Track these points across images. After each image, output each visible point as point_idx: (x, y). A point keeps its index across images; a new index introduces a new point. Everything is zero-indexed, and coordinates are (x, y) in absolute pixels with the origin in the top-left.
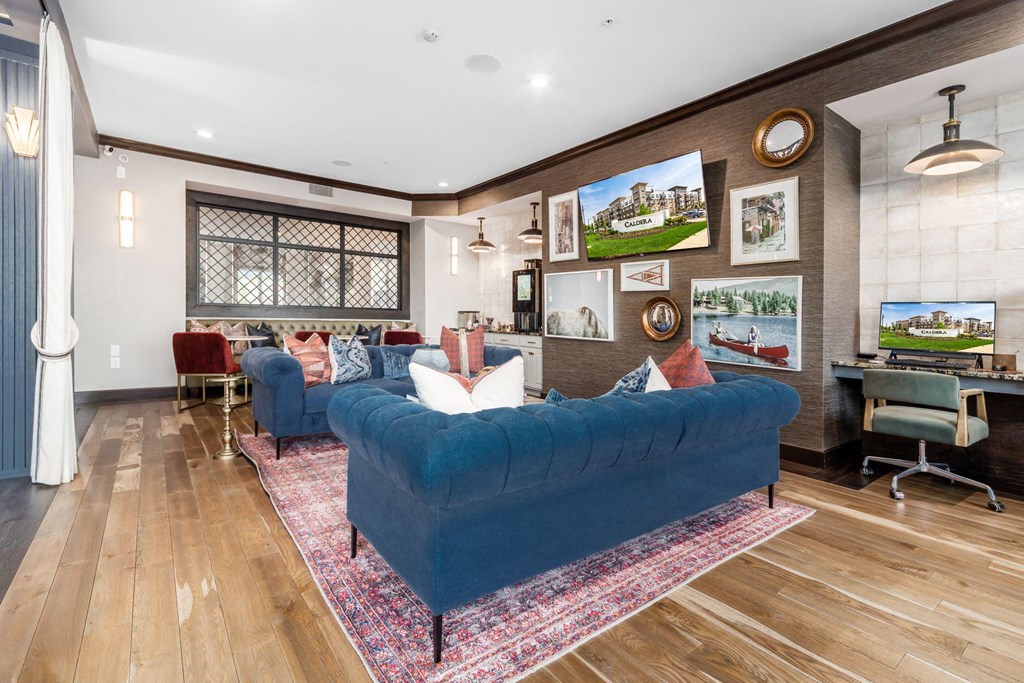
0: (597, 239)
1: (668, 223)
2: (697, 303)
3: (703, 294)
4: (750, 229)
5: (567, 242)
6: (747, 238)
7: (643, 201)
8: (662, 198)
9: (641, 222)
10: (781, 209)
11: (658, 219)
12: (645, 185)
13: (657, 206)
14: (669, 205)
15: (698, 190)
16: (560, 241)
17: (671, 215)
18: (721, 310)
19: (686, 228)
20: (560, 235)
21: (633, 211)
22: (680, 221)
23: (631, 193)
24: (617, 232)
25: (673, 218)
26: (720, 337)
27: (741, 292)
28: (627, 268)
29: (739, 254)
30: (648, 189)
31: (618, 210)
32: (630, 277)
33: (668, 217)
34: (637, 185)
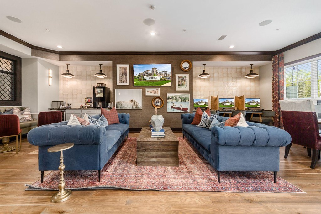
0: (138, 81)
1: (161, 79)
2: (168, 99)
3: (170, 97)
4: (179, 83)
5: (125, 79)
6: (179, 85)
7: (155, 73)
8: (161, 73)
9: (154, 78)
10: (186, 80)
11: (159, 78)
12: (156, 69)
13: (159, 75)
14: (162, 75)
15: (170, 73)
16: (121, 79)
17: (163, 77)
18: (174, 100)
19: (166, 81)
20: (121, 77)
21: (152, 74)
22: (165, 79)
23: (152, 70)
24: (146, 79)
25: (163, 78)
26: (174, 106)
27: (178, 96)
28: (147, 89)
29: (177, 88)
30: (157, 70)
31: (147, 74)
32: (148, 92)
33: (162, 78)
34: (154, 68)
